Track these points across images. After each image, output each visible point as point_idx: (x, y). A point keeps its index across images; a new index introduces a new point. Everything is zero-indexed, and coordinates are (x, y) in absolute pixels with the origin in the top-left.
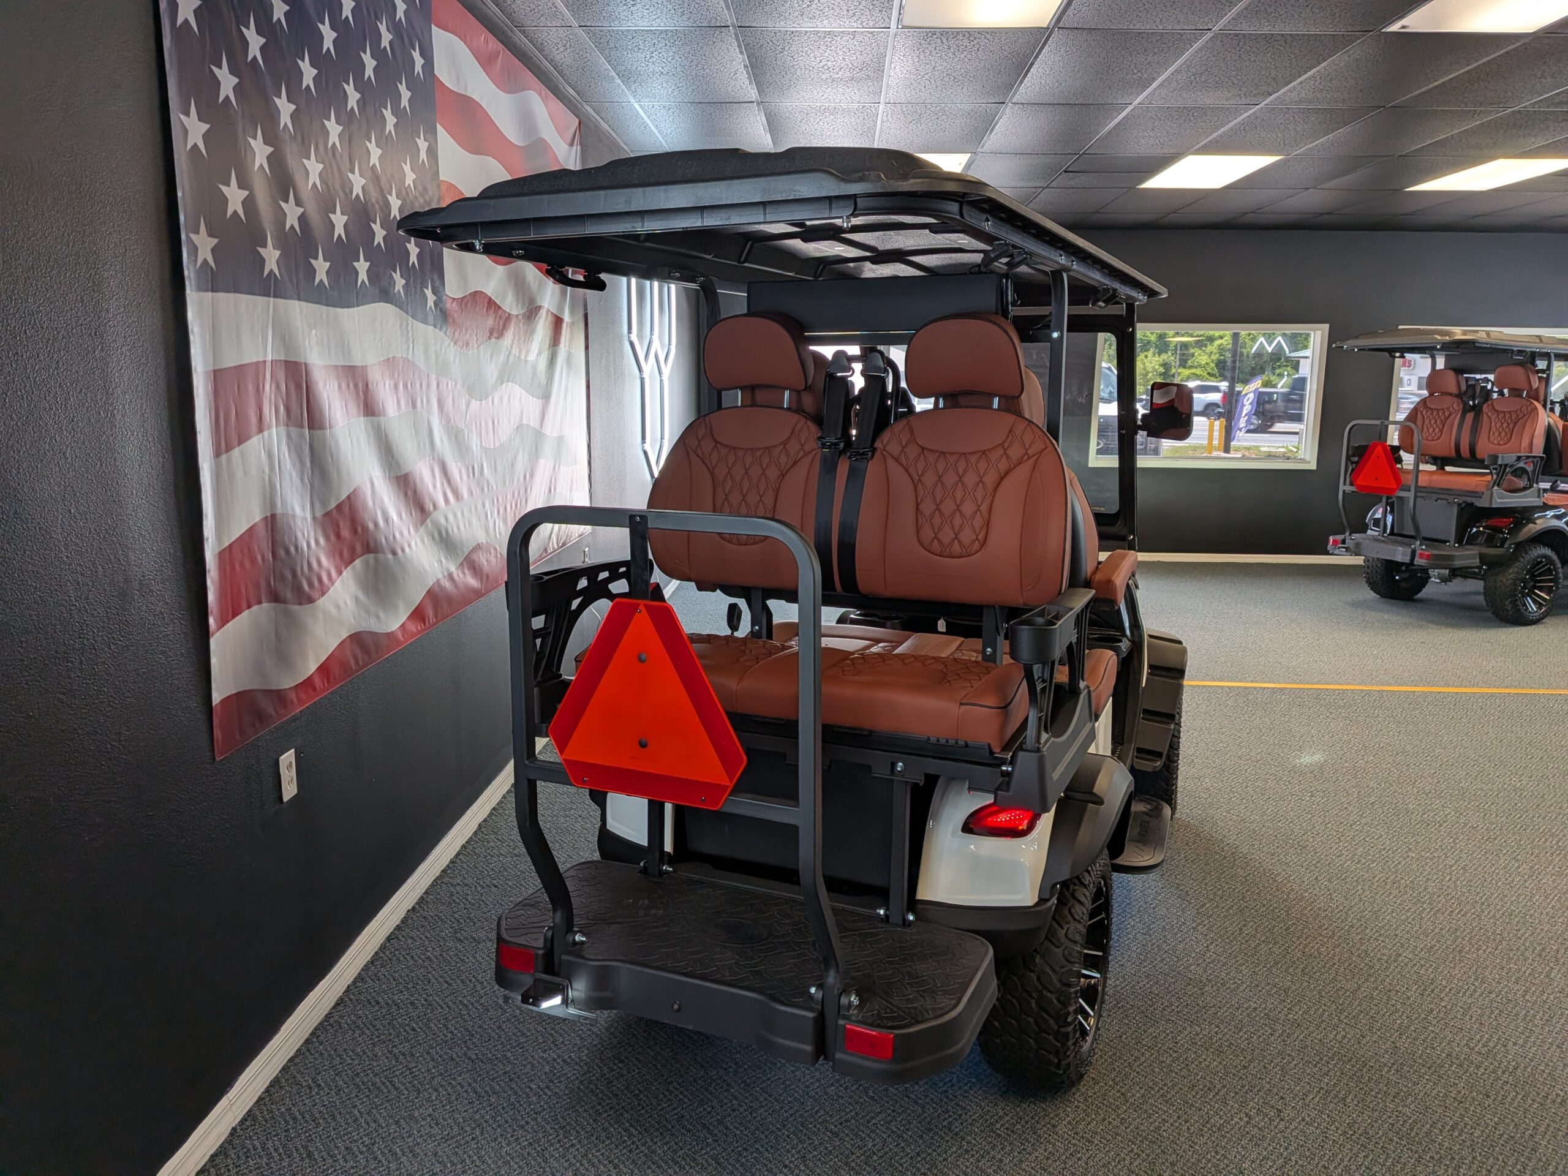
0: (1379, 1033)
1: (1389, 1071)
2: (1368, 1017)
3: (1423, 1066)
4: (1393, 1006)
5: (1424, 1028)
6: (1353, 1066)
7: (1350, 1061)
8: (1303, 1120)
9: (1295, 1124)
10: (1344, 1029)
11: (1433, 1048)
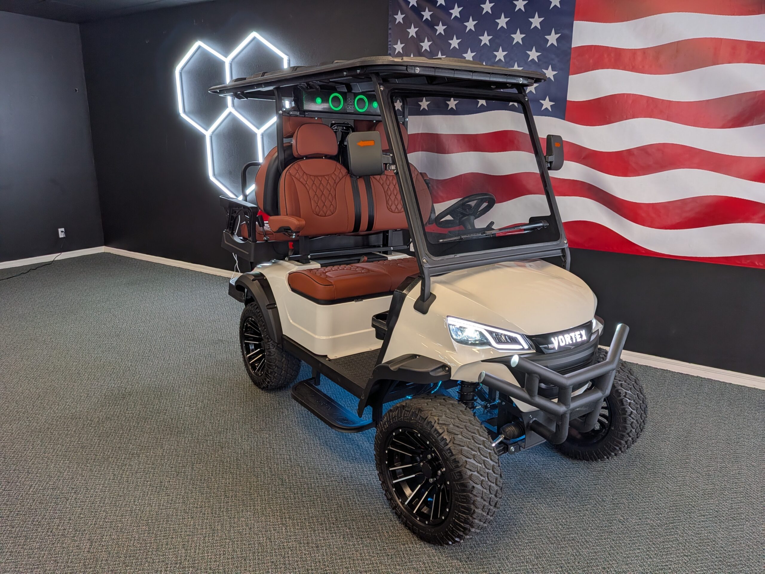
0: (172, 450)
1: (161, 437)
2: (180, 455)
3: (148, 446)
4: (172, 467)
5: (154, 464)
6: (175, 431)
7: (177, 433)
8: (181, 408)
9: (183, 406)
10: (187, 444)
11: (146, 456)
